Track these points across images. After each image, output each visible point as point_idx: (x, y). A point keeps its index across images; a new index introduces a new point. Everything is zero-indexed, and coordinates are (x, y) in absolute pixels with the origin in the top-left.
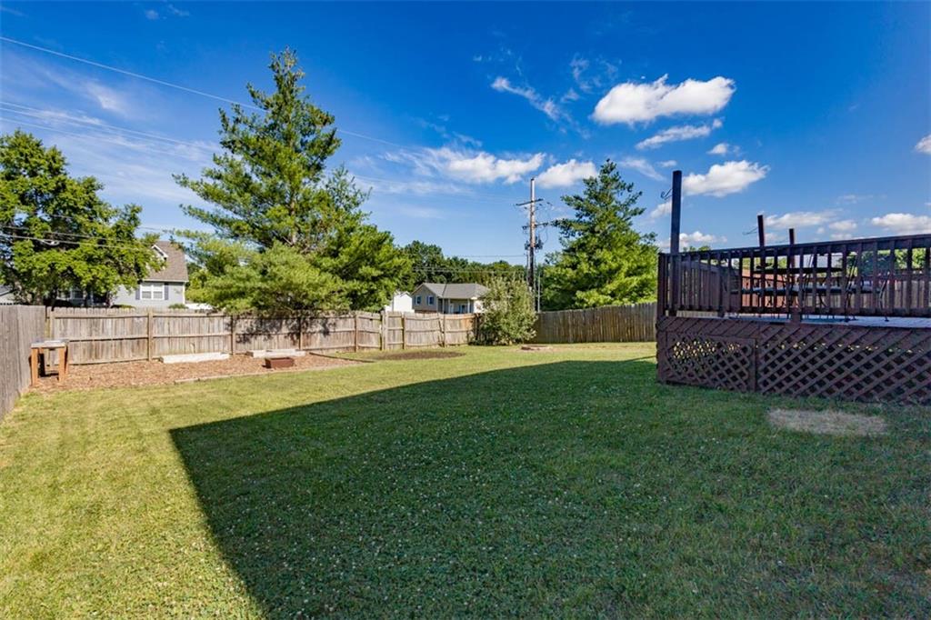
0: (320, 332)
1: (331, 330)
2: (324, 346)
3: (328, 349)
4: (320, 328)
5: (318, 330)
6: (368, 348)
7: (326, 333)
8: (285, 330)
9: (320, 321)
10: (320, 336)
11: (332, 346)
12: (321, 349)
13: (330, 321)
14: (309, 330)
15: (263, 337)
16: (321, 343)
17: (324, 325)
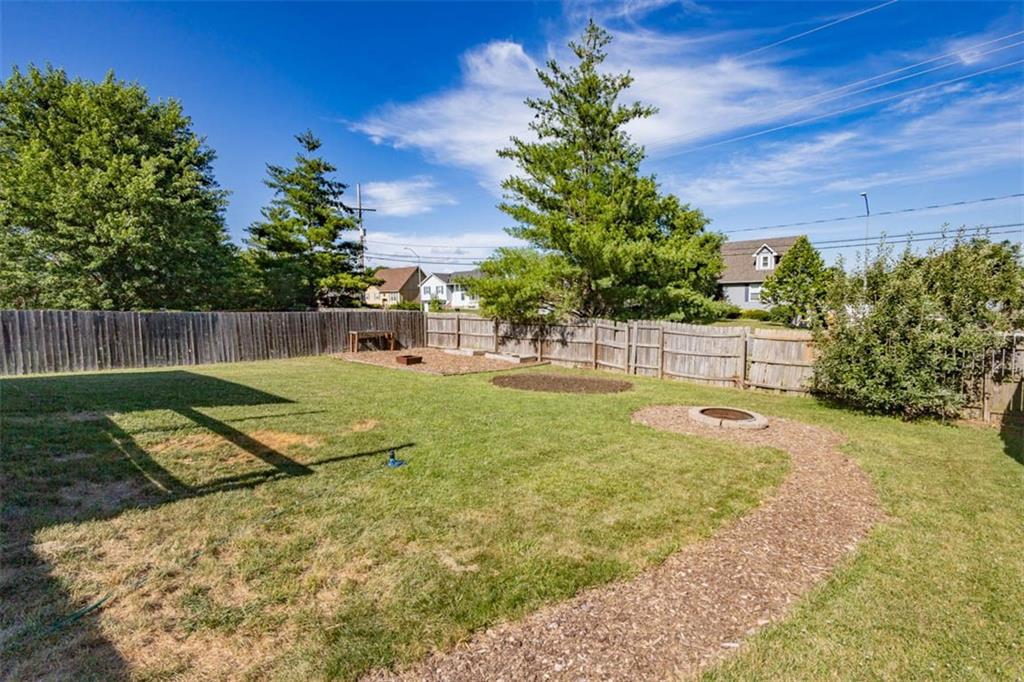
0: (557, 341)
1: (569, 340)
2: (563, 357)
3: (566, 361)
4: (557, 336)
5: (555, 338)
6: (611, 367)
7: (564, 343)
8: (529, 336)
9: (559, 328)
10: (558, 346)
11: (569, 358)
12: (559, 360)
13: (569, 330)
14: (548, 338)
15: (514, 342)
16: (560, 353)
17: (562, 335)
